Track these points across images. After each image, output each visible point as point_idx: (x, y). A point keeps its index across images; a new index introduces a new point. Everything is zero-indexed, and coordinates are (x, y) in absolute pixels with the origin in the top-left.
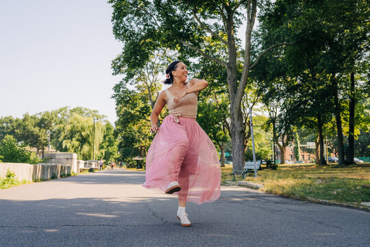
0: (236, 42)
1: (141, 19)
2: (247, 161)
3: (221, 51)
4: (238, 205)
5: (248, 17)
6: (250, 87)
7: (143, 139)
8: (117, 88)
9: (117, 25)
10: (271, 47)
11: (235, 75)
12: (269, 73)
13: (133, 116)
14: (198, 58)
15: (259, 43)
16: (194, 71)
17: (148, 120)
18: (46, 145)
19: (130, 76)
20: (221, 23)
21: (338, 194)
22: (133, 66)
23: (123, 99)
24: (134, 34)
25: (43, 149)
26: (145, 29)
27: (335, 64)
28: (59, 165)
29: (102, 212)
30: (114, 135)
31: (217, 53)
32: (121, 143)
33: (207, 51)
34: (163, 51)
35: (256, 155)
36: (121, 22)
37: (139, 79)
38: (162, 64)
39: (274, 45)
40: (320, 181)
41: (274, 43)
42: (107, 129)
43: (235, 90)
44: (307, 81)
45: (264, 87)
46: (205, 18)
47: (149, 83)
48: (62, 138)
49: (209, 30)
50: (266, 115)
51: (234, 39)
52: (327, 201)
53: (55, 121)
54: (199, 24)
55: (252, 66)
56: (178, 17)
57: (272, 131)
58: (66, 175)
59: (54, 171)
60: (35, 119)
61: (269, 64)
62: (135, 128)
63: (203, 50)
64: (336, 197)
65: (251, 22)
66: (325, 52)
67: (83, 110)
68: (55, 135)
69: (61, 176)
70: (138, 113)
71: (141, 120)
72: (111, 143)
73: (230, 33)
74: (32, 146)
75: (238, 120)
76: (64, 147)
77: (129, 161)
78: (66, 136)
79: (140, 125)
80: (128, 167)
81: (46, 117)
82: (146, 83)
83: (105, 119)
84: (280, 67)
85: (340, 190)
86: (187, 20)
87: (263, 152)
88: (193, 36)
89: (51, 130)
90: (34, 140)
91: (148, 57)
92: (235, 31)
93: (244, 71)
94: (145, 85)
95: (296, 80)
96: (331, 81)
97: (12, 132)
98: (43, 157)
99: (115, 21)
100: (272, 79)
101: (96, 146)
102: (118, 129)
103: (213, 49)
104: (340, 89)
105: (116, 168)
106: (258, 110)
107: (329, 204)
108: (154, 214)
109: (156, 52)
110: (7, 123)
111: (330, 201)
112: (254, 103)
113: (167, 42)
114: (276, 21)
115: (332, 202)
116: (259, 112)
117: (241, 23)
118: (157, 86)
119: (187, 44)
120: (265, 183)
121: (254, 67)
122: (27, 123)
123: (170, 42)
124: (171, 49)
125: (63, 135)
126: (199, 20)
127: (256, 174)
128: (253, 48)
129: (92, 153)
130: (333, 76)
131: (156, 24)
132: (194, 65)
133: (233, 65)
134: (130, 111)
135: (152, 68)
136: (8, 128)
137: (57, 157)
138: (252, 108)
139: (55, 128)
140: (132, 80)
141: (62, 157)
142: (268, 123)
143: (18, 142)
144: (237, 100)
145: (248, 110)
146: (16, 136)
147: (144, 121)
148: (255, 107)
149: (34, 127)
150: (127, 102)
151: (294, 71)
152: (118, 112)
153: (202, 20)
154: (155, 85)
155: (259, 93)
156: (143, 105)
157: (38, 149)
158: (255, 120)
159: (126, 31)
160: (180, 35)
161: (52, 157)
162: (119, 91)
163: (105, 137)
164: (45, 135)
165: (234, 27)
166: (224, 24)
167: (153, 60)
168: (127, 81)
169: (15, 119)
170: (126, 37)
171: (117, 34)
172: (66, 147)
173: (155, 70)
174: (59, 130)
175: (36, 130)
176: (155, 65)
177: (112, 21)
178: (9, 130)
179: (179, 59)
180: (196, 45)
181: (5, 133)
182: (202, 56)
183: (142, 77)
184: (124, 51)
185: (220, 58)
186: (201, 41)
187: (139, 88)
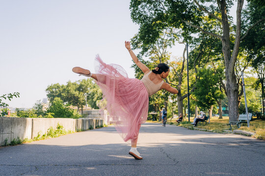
0: (229, 19)
1: (152, 6)
2: (240, 113)
3: (217, 27)
4: (235, 149)
6: (241, 55)
7: (157, 98)
9: (134, 11)
10: (258, 22)
11: (228, 46)
12: (257, 43)
14: (198, 33)
15: (248, 19)
16: (195, 44)
18: (84, 104)
19: (145, 50)
20: (216, 5)
22: (147, 42)
24: (147, 17)
25: (82, 107)
26: (155, 13)
28: (95, 119)
31: (213, 29)
33: (205, 27)
34: (170, 30)
35: (248, 108)
36: (137, 9)
37: (152, 52)
38: (170, 40)
39: (260, 20)
41: (261, 18)
43: (229, 58)
45: (253, 54)
46: (203, 1)
47: (160, 55)
48: (95, 98)
49: (206, 11)
50: (256, 76)
51: (227, 17)
53: (90, 86)
54: (198, 7)
55: (243, 38)
56: (181, 2)
57: (261, 89)
58: (99, 127)
59: (91, 124)
60: (75, 85)
61: (256, 35)
63: (202, 27)
65: (241, 2)
68: (91, 97)
69: (96, 127)
73: (224, 12)
74: (74, 105)
75: (232, 81)
76: (97, 105)
78: (98, 97)
81: (83, 84)
82: (158, 55)
86: (188, 4)
87: (254, 107)
88: (194, 17)
89: (87, 93)
90: (75, 101)
91: (158, 35)
92: (227, 11)
93: (235, 43)
94: (157, 56)
97: (59, 96)
98: (82, 113)
99: (132, 8)
100: (260, 47)
103: (210, 25)
106: (248, 72)
108: (168, 156)
109: (165, 30)
110: (55, 89)
112: (245, 67)
113: (173, 22)
116: (249, 74)
117: (232, 4)
118: (166, 57)
119: (189, 23)
120: (257, 132)
121: (244, 38)
122: (70, 88)
123: (175, 23)
124: (176, 28)
125: (96, 96)
126: (198, 4)
127: (248, 124)
128: (243, 23)
131: (164, 9)
132: (195, 39)
133: (227, 38)
135: (162, 43)
136: (56, 92)
137: (92, 113)
138: (243, 71)
139: (90, 91)
140: (146, 53)
141: (96, 113)
142: (257, 83)
143: (64, 102)
144: (231, 65)
145: (240, 73)
146: (62, 98)
148: (246, 70)
149: (75, 91)
153: (200, 3)
154: (165, 56)
155: (248, 59)
157: (79, 108)
158: (247, 81)
159: (141, 16)
160: (183, 16)
161: (89, 113)
164: (83, 97)
165: (227, 7)
166: (219, 5)
167: (163, 37)
168: (143, 54)
169: (61, 85)
170: (141, 20)
171: (134, 18)
172: (99, 105)
173: (164, 45)
174: (93, 93)
175: (77, 93)
176: (164, 41)
177: (130, 8)
178: (57, 94)
179: (183, 34)
180: (196, 23)
181: (54, 96)
182: (201, 32)
183: (154, 51)
184: (139, 31)
185: (216, 33)
186: (200, 20)
187: (152, 59)
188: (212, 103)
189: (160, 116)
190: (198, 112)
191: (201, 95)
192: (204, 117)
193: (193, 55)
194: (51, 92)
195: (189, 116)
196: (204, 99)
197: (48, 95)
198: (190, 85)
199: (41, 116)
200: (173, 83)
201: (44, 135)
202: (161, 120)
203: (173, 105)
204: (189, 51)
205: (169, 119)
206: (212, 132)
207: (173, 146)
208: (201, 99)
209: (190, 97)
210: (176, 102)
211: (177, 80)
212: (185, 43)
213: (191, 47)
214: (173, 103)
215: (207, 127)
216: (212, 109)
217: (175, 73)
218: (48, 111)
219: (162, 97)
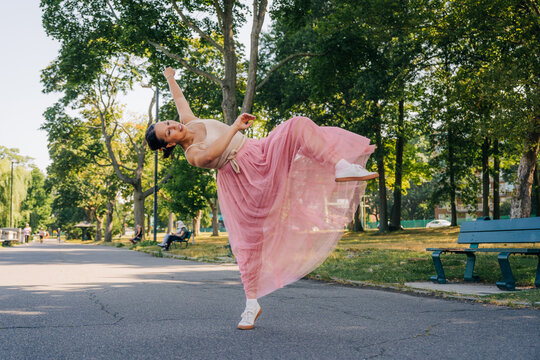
0: (238, 49)
1: (90, 6)
3: (215, 61)
4: (233, 290)
5: (255, 11)
7: (93, 194)
8: (50, 113)
9: (50, 12)
10: (288, 58)
11: (234, 99)
12: (284, 97)
13: (75, 158)
14: (180, 70)
15: (271, 52)
17: (100, 165)
19: (72, 95)
20: (214, 19)
21: (375, 272)
22: (76, 79)
23: (59, 130)
24: (78, 28)
26: (95, 21)
27: (377, 87)
29: (19, 307)
30: (44, 188)
31: (208, 65)
32: (56, 201)
33: (193, 60)
34: (125, 58)
36: (57, 9)
37: (86, 101)
38: (124, 79)
39: (292, 56)
40: (352, 254)
41: (293, 53)
42: (34, 179)
44: (338, 110)
45: (279, 117)
46: (190, 9)
47: (102, 108)
49: (196, 28)
51: (233, 43)
52: (359, 282)
54: (180, 18)
55: (261, 85)
56: (148, 6)
61: (285, 84)
62: (80, 177)
63: (188, 58)
64: (371, 276)
65: (259, 19)
66: (364, 68)
70: (84, 154)
71: (89, 165)
72: (40, 201)
73: (228, 34)
77: (70, 229)
79: (87, 172)
80: (68, 239)
82: (98, 107)
83: (30, 162)
84: (301, 89)
85: (377, 267)
86: (163, 10)
88: (171, 37)
91: (100, 66)
92: (235, 32)
93: (247, 93)
94: (96, 110)
95: (323, 109)
96: (372, 110)
100: (289, 106)
101: (16, 205)
102: (51, 179)
103: (202, 57)
104: (384, 123)
105: (49, 240)
107: (363, 287)
108: (103, 308)
109: (114, 59)
111: (363, 282)
113: (131, 44)
114: (296, 19)
115: (366, 283)
117: (244, 20)
118: (115, 112)
119: (161, 48)
121: (263, 87)
123: (134, 44)
124: (136, 55)
126: (180, 12)
128: (262, 59)
129: (9, 216)
130: (375, 105)
131: (114, 15)
133: (232, 84)
134: (71, 150)
135: (107, 83)
140: (74, 101)
147: (94, 166)
150: (66, 136)
151: (320, 95)
152: (51, 152)
153: (185, 12)
154: (112, 111)
156: (92, 142)
159: (64, 23)
160: (152, 34)
162: (53, 119)
163: (30, 191)
165: (234, 26)
166: (219, 20)
167: (109, 72)
168: (66, 104)
170: (65, 33)
171: (49, 27)
173: (111, 87)
176: (111, 80)
177: (41, 6)
179: (150, 70)
180: (177, 51)
182: (184, 68)
183: (91, 98)
184: (60, 55)
185: (213, 72)
186: (184, 44)
187: (86, 115)
188: (201, 207)
189: (99, 232)
190: (174, 223)
191: (179, 190)
193: (168, 113)
195: (155, 232)
196: (186, 197)
198: (159, 170)
200: (126, 165)
202: (99, 239)
203: (125, 210)
204: (161, 105)
205: (117, 237)
206: (196, 261)
207: (116, 288)
208: (179, 197)
209: (159, 194)
210: (132, 202)
211: (135, 159)
212: (154, 88)
213: (164, 95)
214: (127, 204)
215: (187, 251)
216: (200, 217)
217: (131, 146)
219: (104, 193)
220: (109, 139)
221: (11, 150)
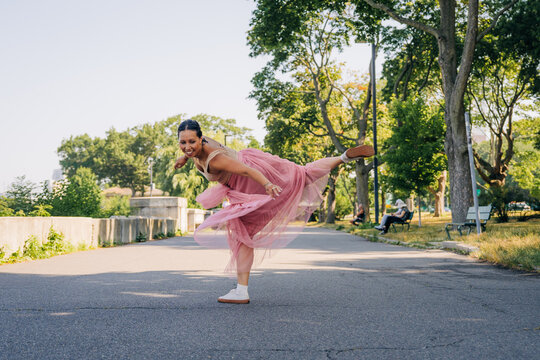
8: (259, 79)
11: (452, 52)
13: (288, 128)
16: (395, 42)
17: (317, 136)
18: (147, 183)
19: (282, 57)
23: (269, 98)
25: (143, 190)
37: (297, 63)
38: (337, 34)
43: (453, 79)
47: (315, 69)
48: (171, 170)
53: (161, 141)
58: (164, 235)
59: (141, 230)
60: (127, 138)
67: (209, 120)
69: (155, 238)
70: (297, 124)
71: (303, 136)
74: (123, 185)
76: (175, 186)
81: (145, 135)
82: (311, 69)
83: (247, 134)
89: (155, 158)
90: (125, 175)
94: (309, 72)
97: (89, 163)
109: (325, 11)
110: (80, 147)
118: (331, 72)
122: (113, 147)
127: (478, 228)
133: (449, 32)
134: (282, 119)
135: (320, 40)
136: (82, 155)
137: (151, 205)
139: (161, 152)
140: (285, 63)
141: (161, 205)
143: (99, 179)
144: (456, 97)
146: (95, 169)
147: (310, 137)
149: (126, 152)
150: (278, 104)
154: (327, 72)
156: (305, 110)
157: (135, 191)
161: (142, 205)
162: (262, 85)
164: (144, 166)
168: (276, 66)
169: (93, 139)
172: (178, 186)
173: (325, 44)
174: (166, 157)
175: (129, 157)
176: (324, 36)
178: (85, 159)
181: (77, 165)
183: (303, 59)
187: (299, 78)
189: (322, 212)
192: (403, 212)
194: (69, 155)
196: (409, 170)
197: (62, 163)
199: (21, 212)
201: (14, 255)
208: (400, 171)
213: (386, 49)
217: (352, 111)
218: (40, 202)
220: (324, 105)
221: (227, 121)
